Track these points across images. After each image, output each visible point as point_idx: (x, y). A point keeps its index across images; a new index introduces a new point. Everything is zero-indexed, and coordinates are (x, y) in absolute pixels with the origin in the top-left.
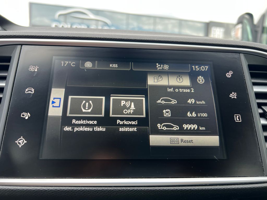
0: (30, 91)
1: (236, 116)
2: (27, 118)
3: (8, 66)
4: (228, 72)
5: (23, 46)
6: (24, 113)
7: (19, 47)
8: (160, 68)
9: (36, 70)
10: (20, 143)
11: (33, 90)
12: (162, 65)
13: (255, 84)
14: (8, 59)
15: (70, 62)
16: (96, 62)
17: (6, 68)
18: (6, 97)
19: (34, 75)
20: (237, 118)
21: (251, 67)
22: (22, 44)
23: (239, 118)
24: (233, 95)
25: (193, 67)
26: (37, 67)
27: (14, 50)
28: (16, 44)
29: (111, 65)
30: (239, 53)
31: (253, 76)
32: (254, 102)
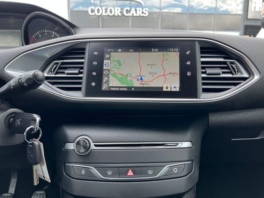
0: (95, 63)
1: (188, 73)
2: (95, 75)
3: (85, 52)
4: (188, 51)
5: (90, 43)
6: (93, 73)
7: (88, 43)
8: (154, 51)
9: (97, 54)
10: (93, 85)
11: (96, 63)
12: (155, 49)
13: (202, 57)
14: (84, 49)
15: (111, 50)
16: (123, 49)
17: (84, 53)
18: (85, 66)
19: (96, 56)
20: (189, 74)
21: (201, 48)
22: (90, 42)
23: (190, 73)
24: (188, 63)
25: (170, 49)
26: (97, 53)
27: (86, 44)
28: (87, 42)
29: (130, 50)
30: (195, 41)
31: (202, 53)
32: (199, 66)
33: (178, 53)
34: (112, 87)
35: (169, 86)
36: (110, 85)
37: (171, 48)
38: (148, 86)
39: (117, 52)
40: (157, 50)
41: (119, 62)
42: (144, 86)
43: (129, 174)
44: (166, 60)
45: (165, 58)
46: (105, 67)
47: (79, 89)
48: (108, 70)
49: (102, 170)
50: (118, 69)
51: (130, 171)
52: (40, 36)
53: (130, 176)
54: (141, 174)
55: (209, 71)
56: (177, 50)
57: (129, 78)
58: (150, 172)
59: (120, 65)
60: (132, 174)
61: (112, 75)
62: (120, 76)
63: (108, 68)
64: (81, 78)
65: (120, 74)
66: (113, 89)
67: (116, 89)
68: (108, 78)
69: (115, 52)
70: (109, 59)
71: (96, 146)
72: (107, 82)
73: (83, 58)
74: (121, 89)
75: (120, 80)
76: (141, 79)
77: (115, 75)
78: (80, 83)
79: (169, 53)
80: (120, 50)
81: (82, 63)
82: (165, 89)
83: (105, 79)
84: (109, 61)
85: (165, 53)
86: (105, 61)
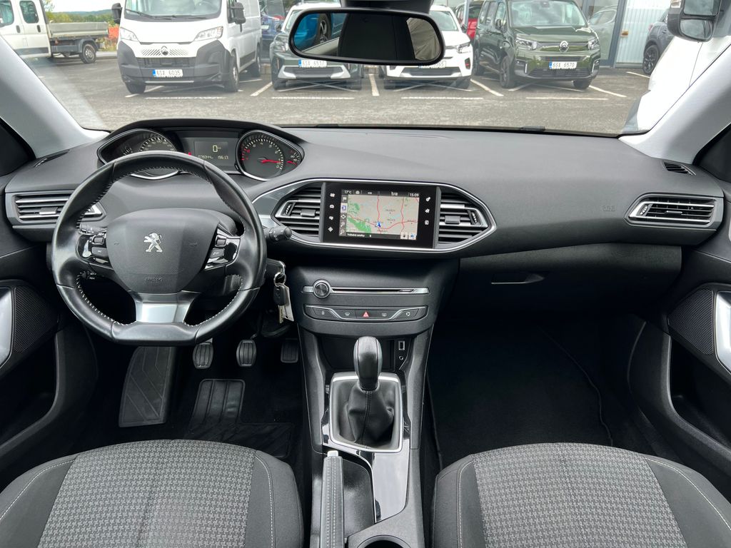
1: (426, 221)
2: (332, 219)
4: (428, 198)
6: (330, 217)
7: (324, 183)
8: (393, 195)
10: (330, 230)
11: (333, 206)
12: (394, 193)
13: (442, 203)
14: (320, 189)
15: (349, 191)
16: (361, 191)
17: (320, 193)
18: (322, 208)
19: (333, 198)
20: (427, 223)
21: (442, 194)
22: (326, 182)
24: (427, 211)
25: (411, 194)
27: (322, 184)
28: (322, 182)
29: (369, 193)
30: (438, 187)
31: (442, 198)
32: (439, 213)
33: (418, 199)
34: (350, 233)
35: (406, 234)
36: (348, 231)
37: (412, 192)
38: (386, 233)
39: (355, 194)
40: (396, 194)
41: (356, 205)
42: (382, 233)
43: (365, 316)
44: (406, 205)
45: (405, 204)
46: (342, 211)
47: (316, 233)
48: (346, 214)
49: (341, 312)
50: (356, 213)
51: (366, 313)
52: (254, 146)
53: (366, 318)
54: (375, 316)
55: (448, 219)
56: (418, 195)
57: (367, 224)
58: (384, 315)
59: (358, 209)
60: (367, 316)
61: (349, 219)
62: (358, 222)
63: (346, 212)
64: (317, 221)
65: (358, 219)
66: (351, 235)
67: (353, 235)
68: (346, 222)
69: (352, 194)
70: (346, 201)
71: (334, 290)
72: (345, 227)
73: (319, 198)
74: (358, 235)
75: (357, 226)
76: (379, 225)
77: (352, 220)
78: (317, 226)
79: (409, 198)
80: (358, 192)
81: (318, 204)
82: (402, 238)
83: (342, 224)
84: (346, 204)
85: (405, 198)
86: (342, 204)
